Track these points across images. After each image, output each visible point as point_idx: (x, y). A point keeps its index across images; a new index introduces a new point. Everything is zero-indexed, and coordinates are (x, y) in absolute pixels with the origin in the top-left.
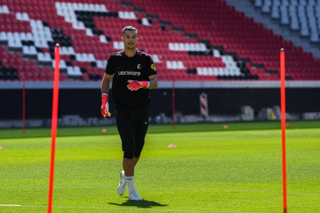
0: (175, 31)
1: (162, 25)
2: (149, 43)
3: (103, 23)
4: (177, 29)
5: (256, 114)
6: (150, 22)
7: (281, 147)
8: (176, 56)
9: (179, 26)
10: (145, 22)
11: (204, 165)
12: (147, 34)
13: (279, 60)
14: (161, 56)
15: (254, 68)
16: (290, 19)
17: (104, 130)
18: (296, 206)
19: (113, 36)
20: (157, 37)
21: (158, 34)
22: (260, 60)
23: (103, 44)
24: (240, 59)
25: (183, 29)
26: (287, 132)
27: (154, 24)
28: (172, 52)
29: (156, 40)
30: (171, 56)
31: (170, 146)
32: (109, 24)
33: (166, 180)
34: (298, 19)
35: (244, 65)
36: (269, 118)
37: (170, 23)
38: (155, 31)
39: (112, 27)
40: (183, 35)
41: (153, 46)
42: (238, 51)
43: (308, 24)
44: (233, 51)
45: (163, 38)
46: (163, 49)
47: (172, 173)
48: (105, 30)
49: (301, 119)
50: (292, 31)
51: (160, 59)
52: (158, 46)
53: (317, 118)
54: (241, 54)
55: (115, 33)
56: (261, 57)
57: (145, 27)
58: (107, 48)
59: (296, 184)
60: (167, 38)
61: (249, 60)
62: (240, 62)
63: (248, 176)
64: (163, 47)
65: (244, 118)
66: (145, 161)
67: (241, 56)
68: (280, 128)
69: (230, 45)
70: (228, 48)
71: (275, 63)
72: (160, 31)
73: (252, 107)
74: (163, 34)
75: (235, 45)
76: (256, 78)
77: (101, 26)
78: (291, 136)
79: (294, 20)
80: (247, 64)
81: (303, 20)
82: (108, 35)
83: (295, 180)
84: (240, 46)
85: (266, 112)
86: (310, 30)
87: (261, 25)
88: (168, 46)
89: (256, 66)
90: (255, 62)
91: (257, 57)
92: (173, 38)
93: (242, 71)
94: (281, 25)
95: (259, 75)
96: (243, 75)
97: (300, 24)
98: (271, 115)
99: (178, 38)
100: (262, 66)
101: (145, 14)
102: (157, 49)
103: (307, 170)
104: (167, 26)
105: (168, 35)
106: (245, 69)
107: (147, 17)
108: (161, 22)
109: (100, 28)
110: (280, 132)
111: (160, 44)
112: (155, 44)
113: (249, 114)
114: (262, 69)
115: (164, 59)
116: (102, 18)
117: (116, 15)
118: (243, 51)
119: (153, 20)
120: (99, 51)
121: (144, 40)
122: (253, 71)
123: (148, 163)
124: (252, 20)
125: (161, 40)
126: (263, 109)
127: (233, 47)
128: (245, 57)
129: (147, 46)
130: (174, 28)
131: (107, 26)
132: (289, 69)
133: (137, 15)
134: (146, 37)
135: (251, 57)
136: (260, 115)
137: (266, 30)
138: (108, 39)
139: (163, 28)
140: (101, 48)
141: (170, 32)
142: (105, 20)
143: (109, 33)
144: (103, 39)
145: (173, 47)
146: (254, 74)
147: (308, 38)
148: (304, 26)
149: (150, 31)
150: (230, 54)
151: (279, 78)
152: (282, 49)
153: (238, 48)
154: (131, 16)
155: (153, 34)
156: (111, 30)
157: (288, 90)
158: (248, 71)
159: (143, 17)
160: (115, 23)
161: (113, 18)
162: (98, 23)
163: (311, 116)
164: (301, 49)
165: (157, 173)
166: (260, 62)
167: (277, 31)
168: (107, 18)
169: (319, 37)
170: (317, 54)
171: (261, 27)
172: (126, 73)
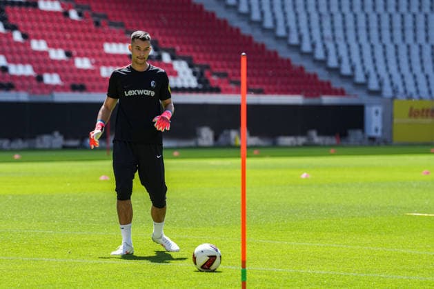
0: (113, 28)
1: (96, 19)
2: (79, 43)
3: (18, 15)
4: (116, 25)
5: (216, 138)
6: (80, 14)
8: (114, 60)
9: (119, 21)
10: (73, 15)
11: (145, 203)
12: (76, 31)
13: (239, 68)
14: (93, 60)
15: (214, 78)
16: (262, 14)
17: (17, 156)
18: (260, 257)
19: (31, 33)
20: (89, 35)
21: (90, 31)
22: (223, 67)
23: (17, 44)
24: (197, 66)
25: (122, 25)
27: (85, 18)
28: (108, 55)
29: (87, 39)
30: (107, 60)
31: (102, 178)
32: (26, 16)
33: (94, 222)
34: (273, 14)
35: (202, 74)
36: (233, 143)
37: (106, 17)
38: (86, 27)
39: (31, 20)
40: (122, 33)
41: (83, 47)
42: (194, 55)
43: (286, 22)
44: (187, 54)
45: (96, 36)
46: (96, 52)
47: (103, 213)
48: (21, 24)
49: (275, 145)
50: (264, 30)
51: (92, 64)
52: (90, 47)
53: (295, 143)
54: (198, 58)
55: (33, 29)
56: (225, 63)
57: (73, 21)
58: (22, 48)
59: (261, 229)
60: (103, 36)
61: (208, 67)
62: (197, 70)
63: (201, 218)
64: (97, 47)
65: (202, 142)
66: (68, 197)
67: (198, 62)
69: (184, 47)
70: (181, 51)
71: (236, 71)
72: (93, 27)
73: (212, 128)
74: (97, 32)
75: (191, 47)
76: (217, 90)
77: (15, 18)
78: (255, 167)
79: (268, 16)
80: (206, 73)
81: (279, 16)
82: (24, 31)
83: (261, 224)
84: (197, 48)
85: (229, 136)
86: (288, 30)
87: (225, 22)
88: (102, 48)
89: (218, 75)
90: (216, 70)
91: (218, 64)
92: (110, 36)
93: (199, 81)
94: (251, 22)
95: (222, 86)
96: (201, 86)
97: (275, 22)
98: (235, 140)
99: (117, 36)
100: (225, 75)
101: (73, 4)
102: (89, 51)
103: (278, 211)
104: (101, 21)
105: (104, 33)
106: (203, 79)
107: (76, 7)
108: (94, 15)
109: (12, 22)
111: (93, 44)
112: (86, 43)
113: (207, 138)
114: (225, 80)
115: (97, 64)
116: (16, 8)
117: (35, 5)
118: (201, 56)
119: (84, 12)
120: (11, 53)
121: (72, 39)
122: (213, 81)
123: (71, 200)
124: (213, 14)
125: (94, 39)
126: (225, 132)
127: (188, 50)
128: (205, 63)
129: (76, 47)
130: (111, 24)
131: (23, 20)
133: (63, 6)
134: (75, 35)
135: (211, 63)
136: (222, 139)
137: (231, 29)
138: (25, 36)
139: (97, 24)
140: (15, 48)
141: (106, 29)
142: (21, 12)
143: (26, 28)
144: (17, 36)
145: (110, 48)
146: (215, 85)
147: (285, 39)
148: (281, 23)
149: (79, 27)
150: (184, 58)
152: (243, 54)
153: (195, 51)
154: (56, 7)
155: (83, 31)
156: (29, 24)
158: (207, 82)
159: (71, 7)
160: (33, 16)
161: (30, 9)
162: (11, 16)
163: (286, 140)
164: (276, 53)
165: (83, 212)
166: (222, 71)
167: (246, 30)
168: (23, 9)
169: (300, 38)
170: (296, 60)
171: (224, 24)
172: (137, 92)
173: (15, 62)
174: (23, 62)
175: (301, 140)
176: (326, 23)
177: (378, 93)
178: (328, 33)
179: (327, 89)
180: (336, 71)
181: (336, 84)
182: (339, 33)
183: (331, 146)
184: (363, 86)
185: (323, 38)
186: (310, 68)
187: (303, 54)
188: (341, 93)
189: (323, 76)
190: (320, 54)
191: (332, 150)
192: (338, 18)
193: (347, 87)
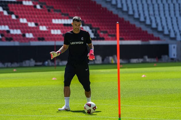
0: (56, 12)
1: (48, 8)
2: (41, 19)
3: (14, 8)
4: (57, 11)
5: (103, 60)
6: (41, 7)
7: (117, 78)
8: (57, 26)
9: (58, 9)
10: (38, 7)
11: (73, 90)
12: (40, 14)
13: (116, 28)
14: (48, 27)
15: (102, 33)
16: (122, 5)
17: (15, 70)
18: (126, 113)
19: (20, 15)
20: (45, 16)
21: (46, 14)
22: (105, 29)
23: (13, 20)
25: (60, 11)
26: (121, 70)
27: (44, 8)
28: (54, 24)
29: (44, 18)
30: (54, 27)
31: (53, 79)
32: (17, 8)
33: (51, 99)
34: (127, 5)
35: (96, 32)
36: (110, 62)
37: (53, 8)
38: (44, 12)
39: (19, 10)
40: (60, 15)
41: (43, 21)
42: (92, 24)
43: (133, 8)
44: (89, 23)
45: (49, 16)
46: (49, 23)
47: (55, 94)
48: (15, 11)
49: (129, 63)
50: (123, 12)
51: (47, 29)
52: (46, 21)
53: (138, 61)
54: (94, 25)
55: (21, 13)
56: (106, 27)
57: (38, 10)
58: (16, 22)
59: (126, 100)
60: (52, 16)
61: (99, 29)
62: (94, 30)
63: (99, 96)
64: (49, 21)
65: (96, 62)
66: (39, 87)
67: (94, 27)
68: (117, 68)
69: (88, 20)
70: (87, 22)
71: (114, 30)
72: (47, 12)
73: (101, 56)
74: (49, 14)
75: (91, 20)
76: (103, 39)
77: (13, 9)
78: (123, 73)
79: (125, 5)
80: (98, 31)
81: (130, 5)
82: (17, 15)
83: (125, 98)
84: (94, 20)
85: (109, 59)
86: (134, 11)
87: (106, 9)
88: (51, 21)
89: (103, 32)
90: (102, 30)
91: (103, 27)
92: (55, 16)
93: (95, 35)
94: (117, 9)
95: (105, 37)
96: (95, 37)
97: (128, 8)
98: (111, 60)
99: (58, 16)
100: (106, 32)
101: (38, 2)
102: (45, 23)
103: (133, 92)
104: (51, 9)
105: (52, 14)
106: (96, 34)
107: (39, 4)
108: (48, 7)
109: (11, 11)
110: (116, 70)
111: (47, 20)
112: (44, 20)
113: (99, 60)
114: (106, 34)
115: (49, 28)
116: (13, 4)
117: (21, 3)
118: (95, 24)
119: (43, 6)
120: (11, 24)
121: (38, 17)
122: (101, 35)
123: (40, 89)
124: (100, 5)
125: (48, 18)
126: (107, 57)
127: (90, 22)
128: (97, 27)
129: (39, 21)
130: (55, 11)
131: (16, 9)
132: (122, 34)
133: (33, 3)
134: (39, 16)
135: (100, 27)
136: (105, 60)
137: (109, 11)
138: (17, 17)
139: (49, 11)
140: (12, 22)
141: (53, 13)
142: (15, 6)
143: (17, 13)
144: (13, 17)
145: (55, 21)
146: (101, 37)
147: (133, 16)
148: (130, 9)
149: (41, 12)
150: (88, 25)
151: (116, 39)
152: (118, 22)
153: (93, 22)
154: (30, 3)
155: (43, 14)
156: (19, 12)
157: (121, 46)
158: (98, 35)
159: (37, 4)
160: (20, 8)
161: (19, 5)
162: (10, 8)
163: (134, 61)
164: (129, 22)
165: (46, 94)
166: (105, 30)
167: (115, 12)
168: (16, 5)
169: (139, 15)
170: (138, 25)
171: (105, 9)
172: (75, 43)
173: (13, 28)
174: (16, 28)
175: (141, 60)
176: (151, 8)
177: (174, 39)
178: (151, 12)
179: (152, 38)
180: (156, 29)
181: (156, 35)
182: (157, 13)
183: (154, 63)
184: (168, 36)
185: (149, 15)
186: (144, 28)
187: (141, 22)
188: (158, 39)
189: (150, 32)
190: (148, 22)
191: (155, 64)
192: (156, 6)
193: (161, 36)
